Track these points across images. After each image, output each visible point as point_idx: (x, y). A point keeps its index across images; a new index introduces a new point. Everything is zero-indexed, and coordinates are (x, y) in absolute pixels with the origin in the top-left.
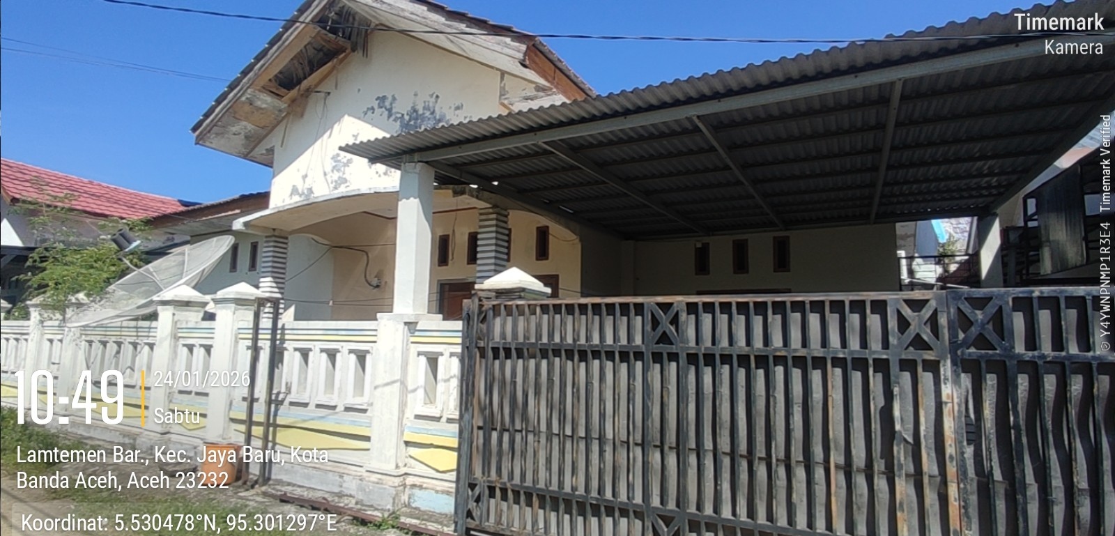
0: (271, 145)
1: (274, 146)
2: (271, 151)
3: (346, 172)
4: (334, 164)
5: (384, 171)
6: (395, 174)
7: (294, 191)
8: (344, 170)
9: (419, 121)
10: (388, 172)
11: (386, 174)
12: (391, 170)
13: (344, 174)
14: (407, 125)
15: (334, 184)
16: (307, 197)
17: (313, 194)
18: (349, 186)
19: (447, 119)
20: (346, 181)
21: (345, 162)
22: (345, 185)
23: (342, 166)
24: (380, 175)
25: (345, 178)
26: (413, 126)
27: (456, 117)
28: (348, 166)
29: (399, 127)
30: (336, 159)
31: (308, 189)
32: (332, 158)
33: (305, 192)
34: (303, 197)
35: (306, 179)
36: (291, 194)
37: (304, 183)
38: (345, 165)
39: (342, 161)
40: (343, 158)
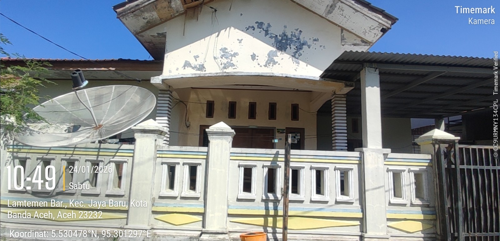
1: (166, 33)
2: (163, 36)
3: (233, 60)
4: (223, 54)
5: (265, 64)
6: (272, 67)
7: (187, 64)
8: (232, 58)
9: (289, 41)
10: (268, 65)
11: (265, 66)
12: (270, 64)
13: (231, 60)
14: (280, 42)
15: (223, 65)
16: (199, 70)
17: (205, 69)
18: (236, 68)
19: (308, 44)
20: (234, 65)
21: (232, 54)
22: (233, 67)
23: (230, 56)
24: (261, 66)
25: (232, 63)
26: (284, 43)
27: (314, 44)
28: (235, 57)
29: (274, 42)
30: (224, 51)
31: (200, 65)
32: (220, 50)
33: (198, 66)
34: (195, 69)
35: (197, 59)
36: (184, 66)
37: (196, 61)
38: (232, 56)
39: (230, 53)
40: (230, 51)
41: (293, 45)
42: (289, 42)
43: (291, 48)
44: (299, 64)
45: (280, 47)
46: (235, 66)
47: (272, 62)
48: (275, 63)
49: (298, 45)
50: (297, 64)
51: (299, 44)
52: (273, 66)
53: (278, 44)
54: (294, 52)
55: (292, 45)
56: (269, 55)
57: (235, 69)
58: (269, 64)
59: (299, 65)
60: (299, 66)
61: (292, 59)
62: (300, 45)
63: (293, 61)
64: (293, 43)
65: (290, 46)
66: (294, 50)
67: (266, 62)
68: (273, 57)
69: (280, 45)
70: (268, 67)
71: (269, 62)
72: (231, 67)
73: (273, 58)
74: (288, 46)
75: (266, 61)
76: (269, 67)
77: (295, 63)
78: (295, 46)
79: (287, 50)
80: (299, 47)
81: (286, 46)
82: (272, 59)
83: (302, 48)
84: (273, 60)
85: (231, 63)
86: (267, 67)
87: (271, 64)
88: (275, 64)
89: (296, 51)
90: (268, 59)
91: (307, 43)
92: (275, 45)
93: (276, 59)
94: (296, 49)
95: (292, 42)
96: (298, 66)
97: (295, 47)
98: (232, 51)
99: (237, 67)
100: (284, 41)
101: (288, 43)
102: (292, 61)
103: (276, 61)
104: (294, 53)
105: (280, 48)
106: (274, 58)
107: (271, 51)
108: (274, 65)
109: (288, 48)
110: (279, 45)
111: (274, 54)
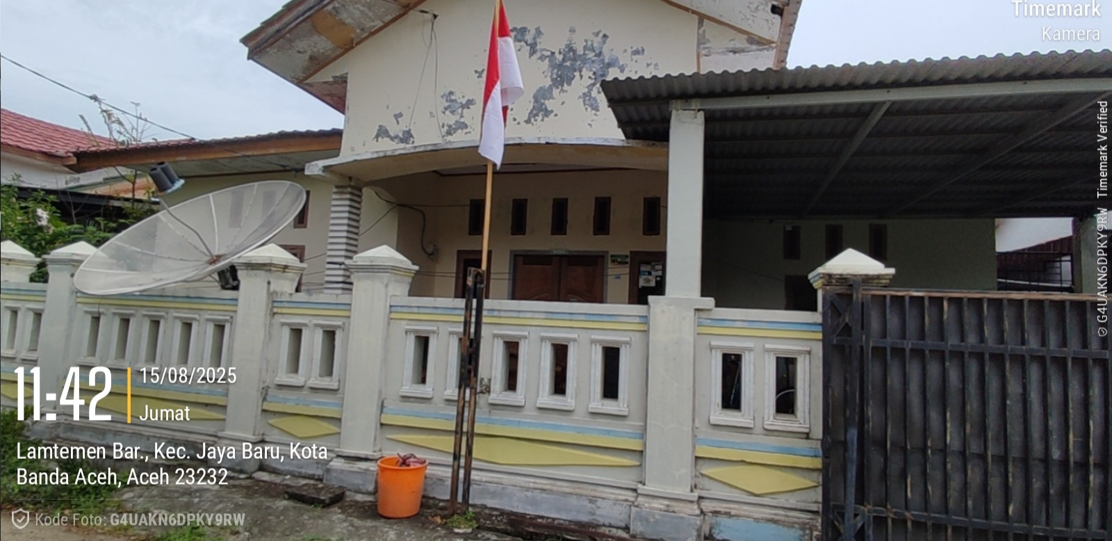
0: (345, 72)
1: (347, 74)
2: (343, 81)
3: (464, 114)
4: (447, 104)
5: (526, 119)
6: (542, 123)
7: (382, 132)
8: (462, 112)
9: (579, 63)
10: (532, 120)
11: (528, 121)
12: (537, 118)
13: (462, 117)
14: (560, 66)
15: (446, 128)
16: (402, 141)
17: (413, 138)
18: (470, 132)
19: (621, 64)
20: (466, 127)
21: (464, 102)
22: (465, 131)
23: (460, 107)
24: (519, 123)
25: (463, 123)
26: (569, 67)
27: (634, 62)
28: (469, 108)
29: (547, 67)
30: (449, 98)
31: (404, 132)
32: (442, 97)
33: (401, 135)
34: (396, 140)
35: (399, 119)
36: (377, 137)
37: (398, 123)
38: (463, 106)
39: (459, 101)
40: (459, 98)
41: (587, 69)
42: (580, 65)
43: (581, 76)
44: (598, 110)
45: (560, 76)
46: (469, 128)
47: (541, 113)
48: (547, 113)
49: (598, 67)
50: (594, 112)
51: (599, 65)
52: (542, 120)
53: (555, 71)
54: (589, 83)
55: (584, 70)
56: (536, 98)
57: (469, 134)
58: (534, 117)
59: (598, 113)
60: (597, 115)
61: (584, 102)
62: (601, 68)
63: (585, 105)
64: (588, 65)
65: (580, 71)
66: (590, 80)
67: (530, 113)
68: (544, 99)
69: (560, 73)
70: (533, 124)
71: (534, 112)
72: (460, 131)
73: (543, 104)
74: (577, 74)
75: (529, 111)
76: (535, 123)
77: (589, 109)
78: (591, 70)
79: (573, 82)
80: (601, 73)
81: (573, 74)
82: (542, 106)
83: (606, 73)
84: (544, 107)
85: (460, 122)
86: (530, 125)
87: (538, 116)
88: (547, 116)
89: (592, 81)
90: (534, 107)
91: (619, 62)
92: (550, 74)
93: (549, 104)
94: (593, 77)
95: (585, 64)
96: (595, 114)
97: (591, 74)
98: (463, 97)
99: (471, 130)
100: (568, 64)
101: (577, 68)
102: (582, 104)
103: (549, 109)
104: (588, 87)
105: (559, 79)
106: (547, 102)
107: (541, 88)
108: (546, 119)
109: (575, 78)
110: (557, 74)
111: (547, 93)
